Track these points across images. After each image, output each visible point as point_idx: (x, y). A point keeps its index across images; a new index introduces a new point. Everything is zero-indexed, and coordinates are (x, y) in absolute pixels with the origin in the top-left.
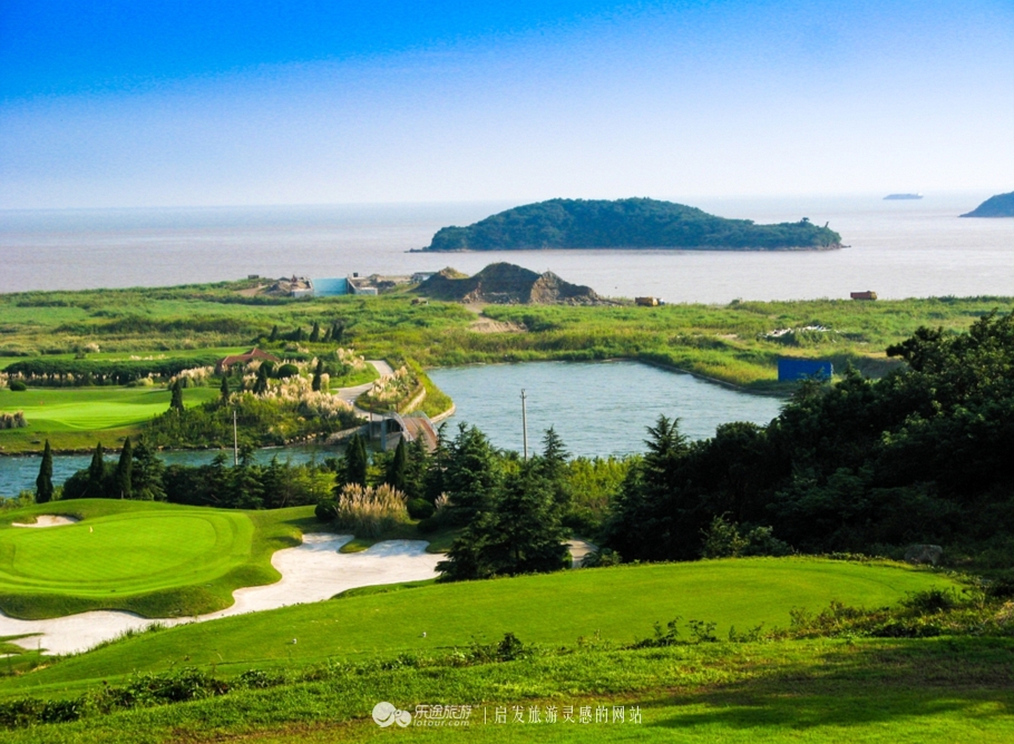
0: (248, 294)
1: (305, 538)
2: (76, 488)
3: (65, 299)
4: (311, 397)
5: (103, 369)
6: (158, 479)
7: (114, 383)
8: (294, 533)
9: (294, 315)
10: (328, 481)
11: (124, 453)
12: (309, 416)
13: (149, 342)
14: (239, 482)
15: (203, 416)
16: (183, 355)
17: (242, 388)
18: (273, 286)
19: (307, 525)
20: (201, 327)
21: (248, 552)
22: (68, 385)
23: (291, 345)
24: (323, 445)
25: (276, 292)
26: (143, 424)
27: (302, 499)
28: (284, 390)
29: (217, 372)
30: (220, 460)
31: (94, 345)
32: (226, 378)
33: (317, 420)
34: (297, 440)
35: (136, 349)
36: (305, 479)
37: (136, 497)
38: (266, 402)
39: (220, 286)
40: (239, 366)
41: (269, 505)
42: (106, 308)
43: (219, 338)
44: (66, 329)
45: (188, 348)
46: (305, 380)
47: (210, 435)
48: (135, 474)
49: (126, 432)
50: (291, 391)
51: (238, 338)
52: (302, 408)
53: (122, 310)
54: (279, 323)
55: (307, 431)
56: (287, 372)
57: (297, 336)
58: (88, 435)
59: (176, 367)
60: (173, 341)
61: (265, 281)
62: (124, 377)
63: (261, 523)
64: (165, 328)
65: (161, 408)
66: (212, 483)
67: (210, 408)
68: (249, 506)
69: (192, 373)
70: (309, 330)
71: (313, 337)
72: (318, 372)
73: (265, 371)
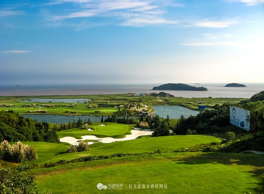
0: (129, 95)
1: (135, 129)
2: (106, 121)
3: (105, 95)
4: (136, 109)
5: (110, 105)
6: (116, 120)
7: (111, 107)
8: (134, 128)
9: (134, 98)
10: (138, 121)
11: (112, 116)
12: (136, 112)
13: (116, 101)
14: (127, 121)
15: (122, 111)
16: (120, 103)
17: (127, 108)
18: (132, 94)
19: (135, 127)
20: (122, 100)
21: (128, 130)
22: (105, 107)
23: (134, 102)
24: (137, 116)
25: (132, 95)
26: (115, 113)
27: (135, 123)
28: (133, 109)
29: (124, 106)
30: (124, 118)
31: (109, 102)
32: (125, 107)
33: (137, 113)
34: (134, 115)
35: (114, 102)
36: (135, 121)
37: (114, 122)
38: (131, 110)
39: (125, 94)
40: (127, 105)
41: (130, 124)
42: (110, 97)
43: (125, 101)
44: (105, 100)
45: (121, 102)
46: (136, 107)
47: (123, 114)
48: (113, 119)
49: (112, 113)
50: (134, 109)
51: (127, 101)
52: (135, 111)
53: (112, 97)
54: (132, 99)
55: (136, 114)
56: (133, 106)
57: (135, 101)
58: (108, 114)
59: (119, 105)
60: (119, 102)
61: (131, 94)
62: (112, 106)
63: (130, 126)
64: (118, 100)
65: (117, 110)
66: (123, 121)
67: (123, 111)
68: (128, 124)
69: (121, 106)
70: (136, 100)
71: (137, 101)
72: (137, 106)
73: (131, 106)
